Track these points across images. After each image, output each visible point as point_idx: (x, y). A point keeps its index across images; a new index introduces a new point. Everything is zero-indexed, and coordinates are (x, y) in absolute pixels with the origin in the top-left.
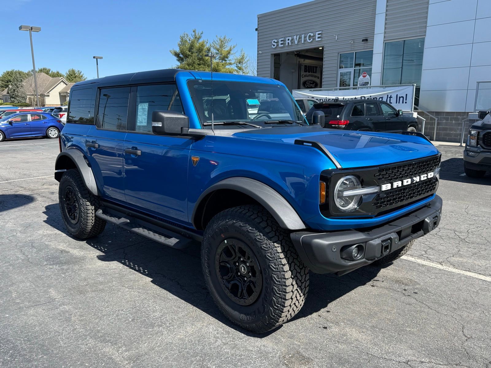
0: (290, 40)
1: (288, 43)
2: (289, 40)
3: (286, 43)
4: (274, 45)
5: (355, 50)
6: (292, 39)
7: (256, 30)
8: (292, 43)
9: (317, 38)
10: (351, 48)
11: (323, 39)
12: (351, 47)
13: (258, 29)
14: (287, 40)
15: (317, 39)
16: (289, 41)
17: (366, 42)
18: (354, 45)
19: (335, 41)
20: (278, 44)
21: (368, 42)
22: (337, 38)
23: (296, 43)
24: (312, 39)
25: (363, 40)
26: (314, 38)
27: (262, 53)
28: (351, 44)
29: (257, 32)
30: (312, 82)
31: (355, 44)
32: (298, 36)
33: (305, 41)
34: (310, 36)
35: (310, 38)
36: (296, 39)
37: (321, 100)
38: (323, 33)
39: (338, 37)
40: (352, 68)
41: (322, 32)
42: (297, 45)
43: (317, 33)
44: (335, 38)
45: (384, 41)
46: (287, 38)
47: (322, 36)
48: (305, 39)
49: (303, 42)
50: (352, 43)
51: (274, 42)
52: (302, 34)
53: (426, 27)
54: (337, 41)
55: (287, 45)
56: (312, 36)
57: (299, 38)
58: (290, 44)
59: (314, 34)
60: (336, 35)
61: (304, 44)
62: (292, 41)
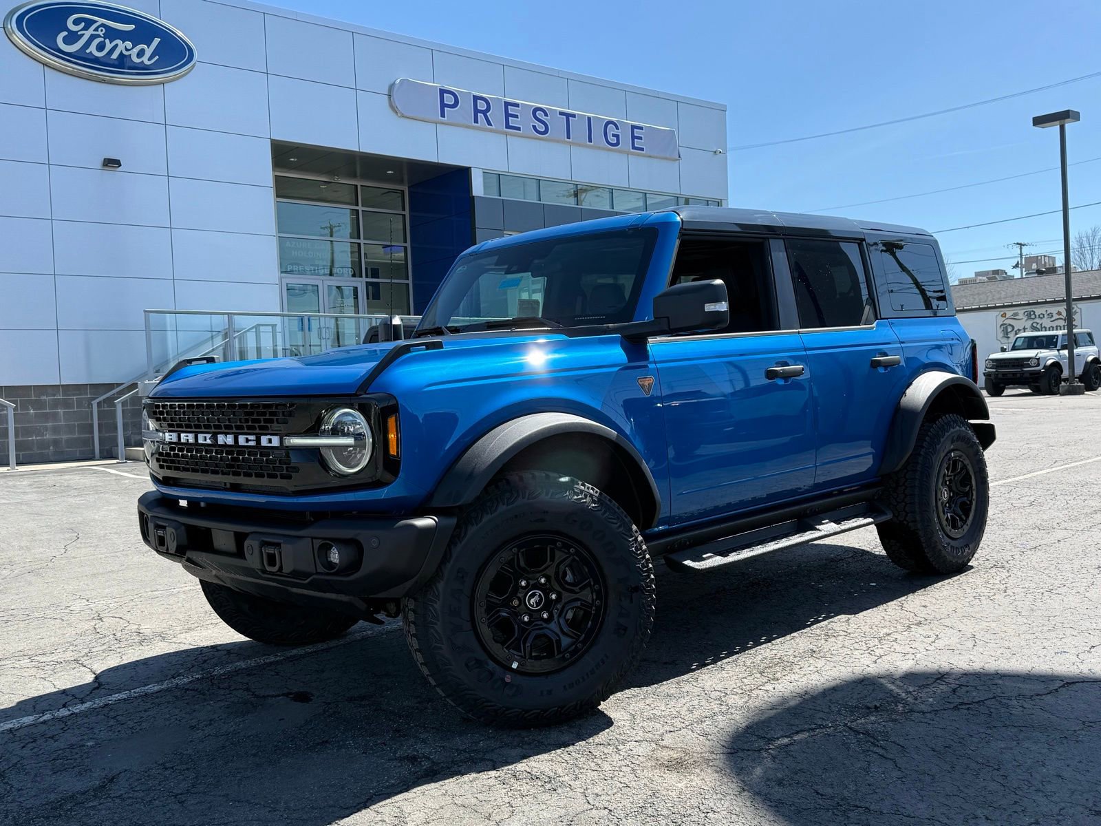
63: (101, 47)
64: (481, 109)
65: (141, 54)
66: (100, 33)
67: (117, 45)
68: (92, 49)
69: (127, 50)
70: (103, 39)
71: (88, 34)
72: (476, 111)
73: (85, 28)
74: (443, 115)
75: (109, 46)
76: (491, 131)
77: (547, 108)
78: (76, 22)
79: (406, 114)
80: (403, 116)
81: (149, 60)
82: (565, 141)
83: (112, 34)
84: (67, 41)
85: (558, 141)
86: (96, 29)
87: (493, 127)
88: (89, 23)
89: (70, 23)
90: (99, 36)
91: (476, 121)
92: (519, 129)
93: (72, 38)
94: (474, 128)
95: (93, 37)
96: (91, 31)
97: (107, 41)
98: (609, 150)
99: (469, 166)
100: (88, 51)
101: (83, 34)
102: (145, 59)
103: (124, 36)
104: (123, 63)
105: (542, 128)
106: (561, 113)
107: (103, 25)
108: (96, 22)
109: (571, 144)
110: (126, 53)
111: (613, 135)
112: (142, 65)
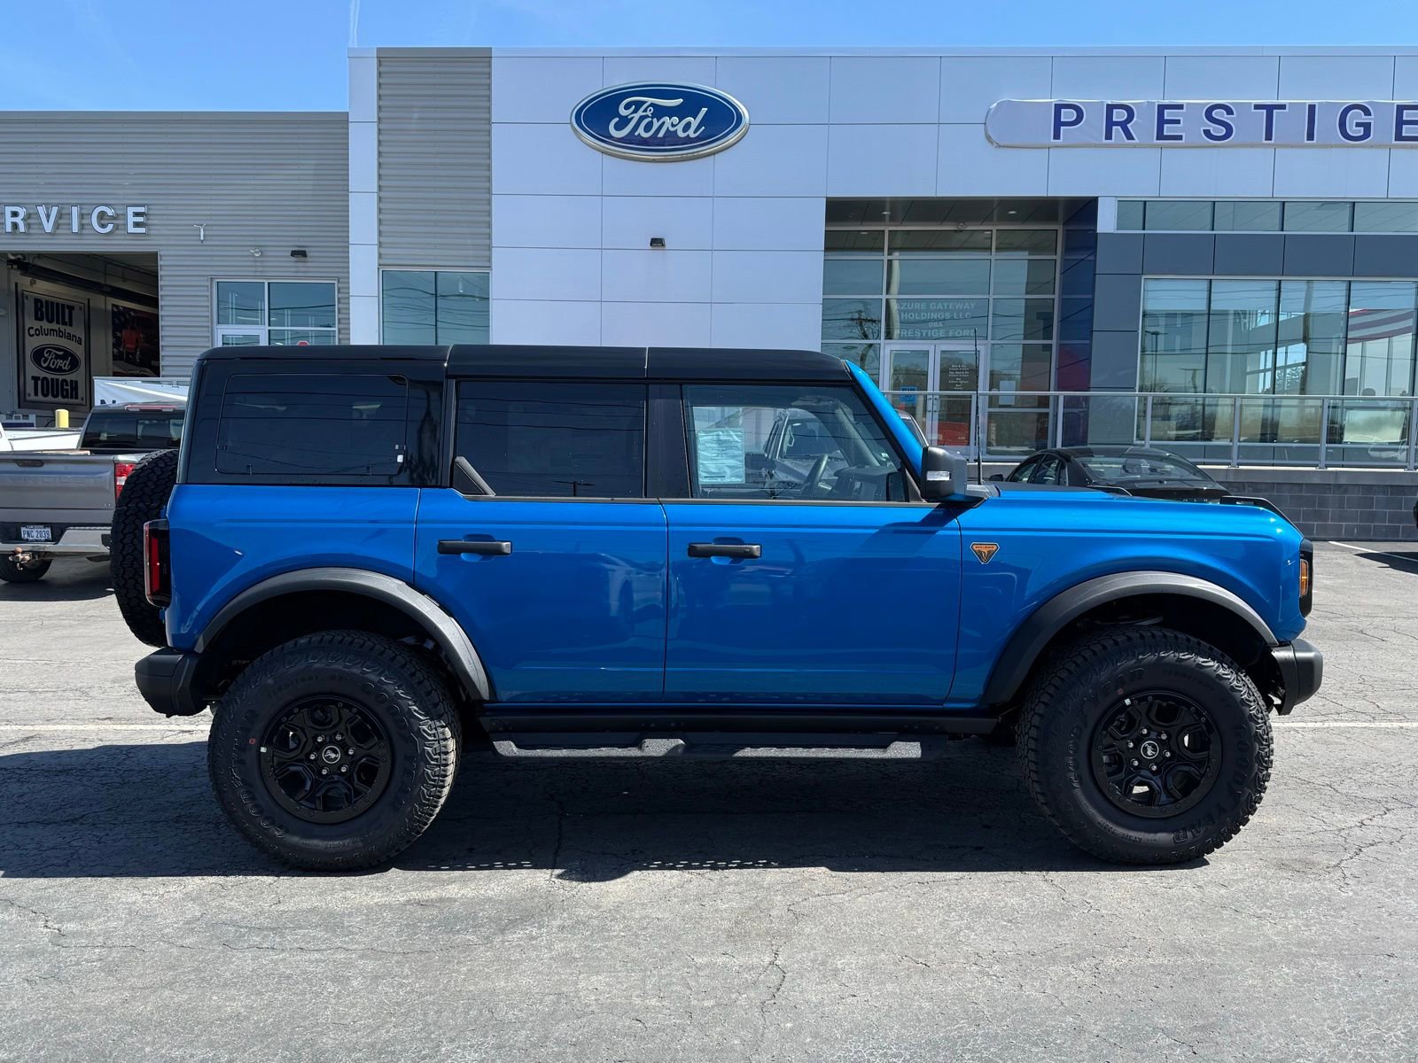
0: (22, 215)
1: (15, 226)
2: (15, 214)
3: (4, 224)
5: (266, 277)
6: (28, 217)
8: (28, 226)
9: (130, 224)
10: (254, 269)
11: (151, 232)
12: (256, 266)
14: (8, 214)
15: (131, 229)
16: (18, 220)
17: (303, 259)
18: (262, 262)
19: (196, 243)
21: (308, 259)
22: (204, 236)
23: (48, 227)
24: (110, 227)
25: (294, 254)
26: (118, 225)
28: (254, 259)
30: (61, 353)
31: (267, 259)
32: (55, 210)
33: (82, 226)
34: (102, 215)
35: (103, 222)
36: (48, 216)
38: (151, 212)
39: (207, 233)
40: (262, 327)
41: (149, 209)
43: (131, 210)
44: (198, 233)
45: (380, 265)
46: (9, 210)
47: (149, 222)
48: (84, 222)
49: (75, 229)
50: (257, 255)
52: (68, 204)
53: (489, 248)
54: (205, 243)
55: (9, 228)
56: (113, 218)
57: (60, 215)
58: (22, 228)
59: (119, 212)
60: (201, 225)
61: (84, 237)
62: (30, 221)
63: (648, 127)
64: (1118, 121)
65: (688, 126)
66: (649, 113)
67: (664, 123)
68: (641, 131)
69: (673, 125)
70: (650, 119)
71: (637, 116)
72: (1110, 123)
73: (635, 111)
74: (1057, 136)
75: (656, 125)
76: (1134, 146)
77: (1231, 103)
78: (627, 107)
79: (1001, 144)
80: (1003, 147)
81: (695, 132)
82: (1264, 144)
83: (660, 112)
84: (618, 127)
85: (1252, 146)
86: (645, 110)
87: (1137, 141)
88: (639, 105)
89: (623, 111)
90: (647, 116)
91: (1109, 136)
92: (1180, 138)
93: (624, 122)
94: (1107, 147)
95: (642, 118)
96: (640, 113)
97: (655, 120)
98: (1353, 146)
99: (1096, 195)
100: (636, 134)
101: (632, 118)
102: (691, 133)
103: (670, 112)
104: (671, 140)
105: (1220, 131)
106: (1257, 107)
107: (652, 105)
108: (645, 102)
109: (1275, 147)
110: (672, 129)
111: (1358, 125)
112: (688, 140)
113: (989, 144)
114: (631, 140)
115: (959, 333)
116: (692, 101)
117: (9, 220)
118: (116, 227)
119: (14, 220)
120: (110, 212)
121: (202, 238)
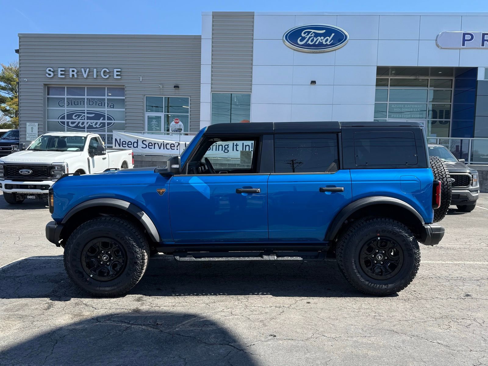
1: (73, 75)
2: (73, 71)
3: (69, 75)
4: (50, 75)
5: (164, 95)
6: (78, 72)
7: (17, 51)
8: (78, 75)
9: (115, 75)
12: (160, 91)
13: (19, 51)
15: (115, 77)
16: (74, 73)
17: (178, 89)
19: (139, 82)
20: (55, 73)
21: (180, 89)
22: (142, 80)
23: (85, 76)
24: (108, 76)
25: (175, 87)
27: (27, 81)
28: (159, 88)
29: (18, 55)
31: (164, 89)
32: (88, 70)
33: (97, 76)
34: (105, 72)
35: (105, 74)
36: (85, 72)
37: (156, 143)
39: (143, 79)
40: (162, 113)
41: (121, 70)
42: (85, 79)
43: (115, 70)
44: (139, 79)
45: (211, 91)
46: (71, 70)
47: (122, 74)
48: (98, 74)
49: (95, 77)
50: (161, 87)
51: (50, 70)
52: (93, 68)
53: (251, 85)
54: (142, 82)
55: (71, 76)
56: (109, 73)
57: (89, 72)
58: (76, 76)
59: (111, 71)
60: (141, 76)
61: (98, 80)
62: (78, 74)
63: (312, 41)
64: (486, 39)
65: (327, 40)
66: (313, 36)
67: (318, 39)
68: (309, 42)
69: (321, 40)
70: (313, 38)
71: (308, 37)
72: (483, 40)
73: (308, 35)
74: (463, 45)
75: (315, 39)
78: (305, 33)
79: (443, 47)
80: (442, 48)
81: (329, 42)
83: (317, 35)
84: (301, 41)
86: (311, 35)
88: (309, 32)
89: (303, 35)
90: (312, 37)
91: (483, 45)
93: (303, 39)
94: (481, 49)
95: (310, 37)
96: (309, 35)
97: (315, 38)
99: (477, 67)
100: (308, 43)
101: (307, 37)
102: (328, 43)
103: (320, 35)
104: (321, 45)
107: (314, 32)
108: (311, 32)
110: (321, 41)
112: (327, 45)
113: (437, 48)
114: (306, 45)
115: (416, 116)
116: (329, 31)
117: (71, 73)
118: (110, 76)
119: (73, 73)
120: (108, 71)
121: (141, 81)
